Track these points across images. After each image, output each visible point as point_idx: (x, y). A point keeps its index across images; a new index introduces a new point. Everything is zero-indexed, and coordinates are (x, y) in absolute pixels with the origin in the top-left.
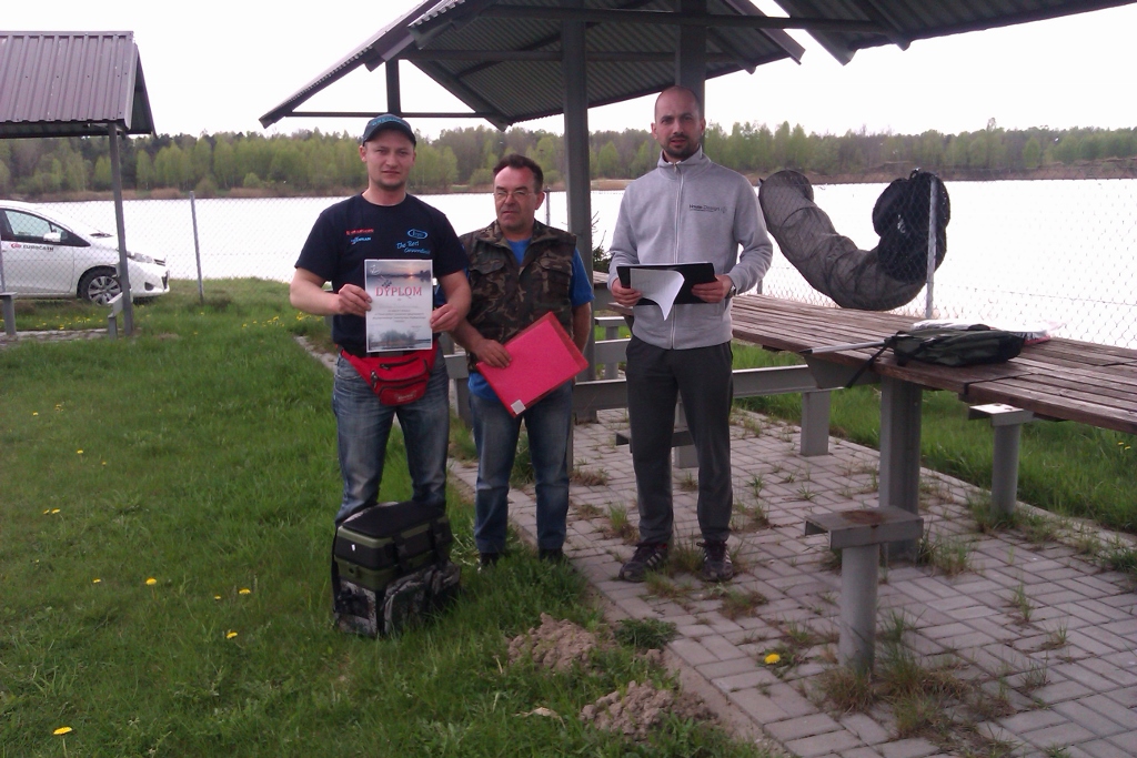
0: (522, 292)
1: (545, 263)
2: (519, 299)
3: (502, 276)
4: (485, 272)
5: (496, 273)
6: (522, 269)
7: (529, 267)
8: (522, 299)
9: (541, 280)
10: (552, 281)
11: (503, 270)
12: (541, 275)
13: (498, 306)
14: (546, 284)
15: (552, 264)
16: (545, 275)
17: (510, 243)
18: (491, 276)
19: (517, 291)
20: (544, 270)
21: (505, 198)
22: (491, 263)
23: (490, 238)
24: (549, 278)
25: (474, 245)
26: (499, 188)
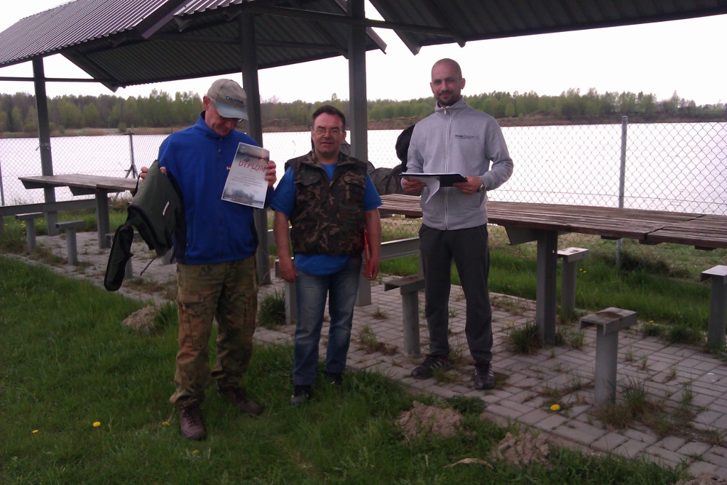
10: (352, 191)
17: (322, 165)
21: (323, 134)
22: (310, 178)
23: (310, 162)
24: (350, 190)
25: (298, 166)
26: (319, 127)
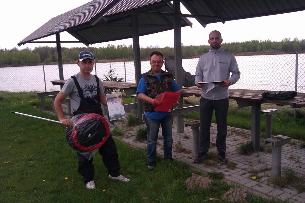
0: (161, 88)
1: (166, 80)
2: (160, 90)
3: (155, 84)
4: (150, 83)
5: (154, 83)
6: (160, 82)
7: (162, 82)
8: (161, 90)
9: (166, 85)
10: (169, 85)
11: (155, 82)
12: (165, 83)
13: (155, 92)
14: (167, 86)
15: (168, 80)
16: (167, 84)
17: (156, 75)
18: (152, 84)
19: (159, 88)
20: (166, 82)
21: (155, 63)
22: (151, 81)
23: (151, 74)
24: (168, 84)
25: (146, 76)
26: (153, 61)
